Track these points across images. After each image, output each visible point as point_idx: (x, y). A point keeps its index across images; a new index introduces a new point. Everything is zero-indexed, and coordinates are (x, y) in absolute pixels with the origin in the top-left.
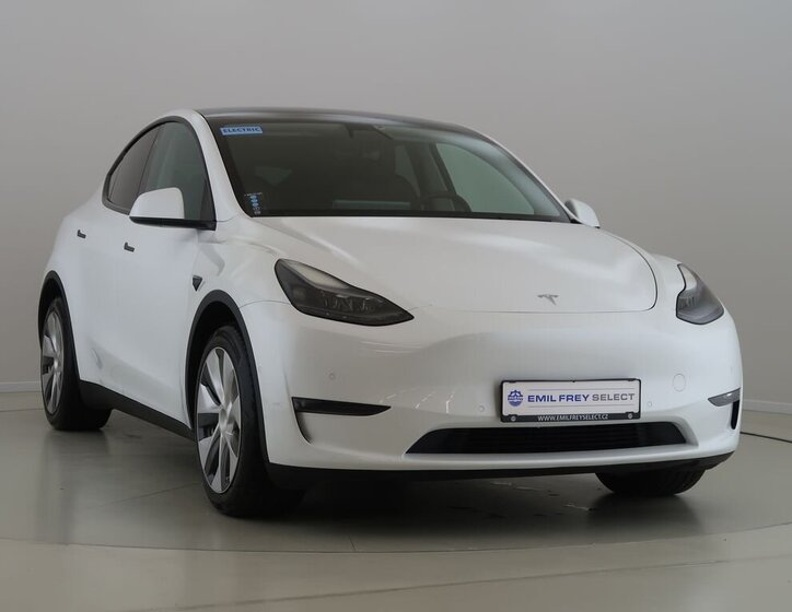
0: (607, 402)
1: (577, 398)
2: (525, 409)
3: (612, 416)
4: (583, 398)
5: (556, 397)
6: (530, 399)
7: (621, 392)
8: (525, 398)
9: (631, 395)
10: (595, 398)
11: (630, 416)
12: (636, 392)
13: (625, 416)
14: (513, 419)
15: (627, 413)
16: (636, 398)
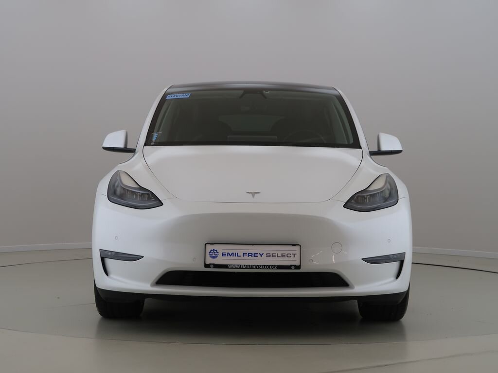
0: (277, 258)
1: (255, 255)
2: (220, 260)
3: (279, 267)
4: (259, 255)
5: (241, 254)
6: (223, 254)
7: (286, 253)
8: (220, 254)
9: (294, 254)
10: (268, 255)
11: (293, 267)
12: (298, 253)
13: (289, 267)
14: (212, 266)
15: (291, 265)
16: (298, 256)
